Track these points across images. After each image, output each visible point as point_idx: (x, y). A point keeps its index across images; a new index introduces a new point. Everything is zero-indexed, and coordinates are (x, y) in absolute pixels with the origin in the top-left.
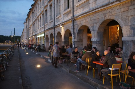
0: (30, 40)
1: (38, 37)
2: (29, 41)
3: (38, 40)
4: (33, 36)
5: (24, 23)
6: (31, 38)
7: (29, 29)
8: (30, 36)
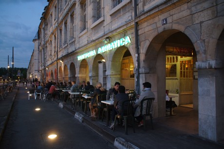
0: (49, 73)
1: (80, 58)
2: (44, 75)
3: (80, 71)
4: (58, 59)
5: (34, 40)
6: (53, 68)
7: (47, 47)
8: (49, 63)
